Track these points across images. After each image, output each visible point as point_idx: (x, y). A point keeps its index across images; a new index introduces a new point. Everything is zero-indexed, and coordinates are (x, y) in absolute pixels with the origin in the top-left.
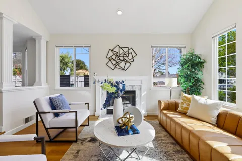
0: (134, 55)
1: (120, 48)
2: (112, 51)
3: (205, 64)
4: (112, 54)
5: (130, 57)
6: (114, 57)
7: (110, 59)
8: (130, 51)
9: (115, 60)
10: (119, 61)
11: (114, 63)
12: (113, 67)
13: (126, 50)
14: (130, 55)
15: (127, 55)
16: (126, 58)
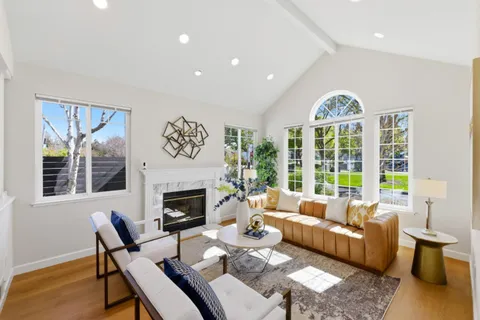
0: (204, 134)
1: (185, 121)
2: (172, 125)
3: (278, 153)
4: (173, 131)
5: (199, 138)
6: (175, 136)
7: (169, 139)
8: (199, 129)
9: (176, 141)
10: (183, 142)
11: (176, 145)
12: (174, 153)
13: (193, 126)
14: (199, 134)
15: (195, 134)
16: (193, 139)
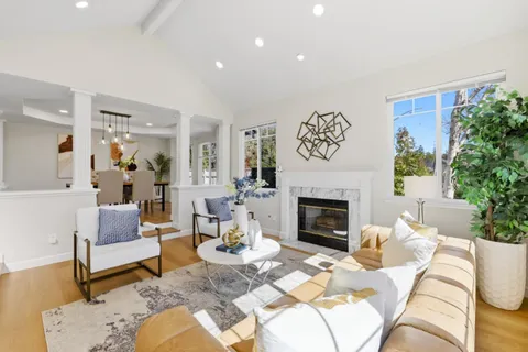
0: (345, 125)
1: (319, 116)
2: (307, 124)
4: (307, 130)
5: (338, 131)
6: (309, 136)
7: (303, 140)
8: (337, 120)
9: (310, 141)
10: (317, 141)
11: (310, 146)
12: (307, 154)
13: (329, 118)
14: (338, 127)
15: (332, 129)
16: (329, 134)
